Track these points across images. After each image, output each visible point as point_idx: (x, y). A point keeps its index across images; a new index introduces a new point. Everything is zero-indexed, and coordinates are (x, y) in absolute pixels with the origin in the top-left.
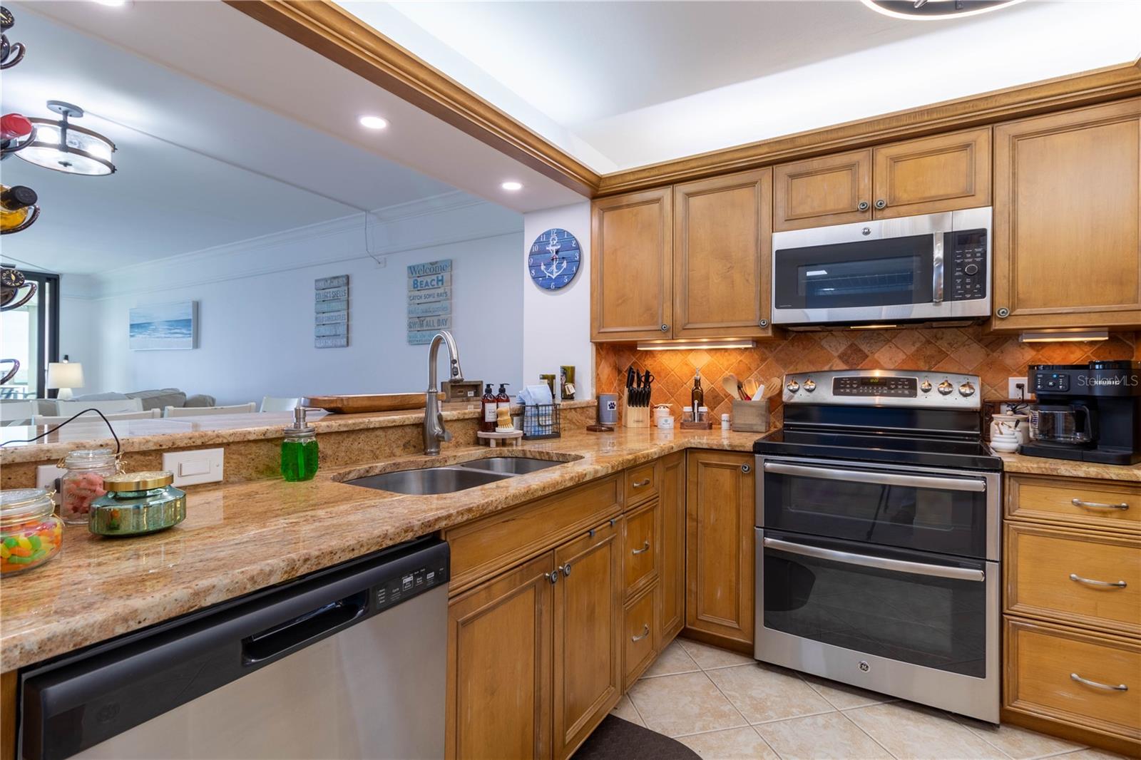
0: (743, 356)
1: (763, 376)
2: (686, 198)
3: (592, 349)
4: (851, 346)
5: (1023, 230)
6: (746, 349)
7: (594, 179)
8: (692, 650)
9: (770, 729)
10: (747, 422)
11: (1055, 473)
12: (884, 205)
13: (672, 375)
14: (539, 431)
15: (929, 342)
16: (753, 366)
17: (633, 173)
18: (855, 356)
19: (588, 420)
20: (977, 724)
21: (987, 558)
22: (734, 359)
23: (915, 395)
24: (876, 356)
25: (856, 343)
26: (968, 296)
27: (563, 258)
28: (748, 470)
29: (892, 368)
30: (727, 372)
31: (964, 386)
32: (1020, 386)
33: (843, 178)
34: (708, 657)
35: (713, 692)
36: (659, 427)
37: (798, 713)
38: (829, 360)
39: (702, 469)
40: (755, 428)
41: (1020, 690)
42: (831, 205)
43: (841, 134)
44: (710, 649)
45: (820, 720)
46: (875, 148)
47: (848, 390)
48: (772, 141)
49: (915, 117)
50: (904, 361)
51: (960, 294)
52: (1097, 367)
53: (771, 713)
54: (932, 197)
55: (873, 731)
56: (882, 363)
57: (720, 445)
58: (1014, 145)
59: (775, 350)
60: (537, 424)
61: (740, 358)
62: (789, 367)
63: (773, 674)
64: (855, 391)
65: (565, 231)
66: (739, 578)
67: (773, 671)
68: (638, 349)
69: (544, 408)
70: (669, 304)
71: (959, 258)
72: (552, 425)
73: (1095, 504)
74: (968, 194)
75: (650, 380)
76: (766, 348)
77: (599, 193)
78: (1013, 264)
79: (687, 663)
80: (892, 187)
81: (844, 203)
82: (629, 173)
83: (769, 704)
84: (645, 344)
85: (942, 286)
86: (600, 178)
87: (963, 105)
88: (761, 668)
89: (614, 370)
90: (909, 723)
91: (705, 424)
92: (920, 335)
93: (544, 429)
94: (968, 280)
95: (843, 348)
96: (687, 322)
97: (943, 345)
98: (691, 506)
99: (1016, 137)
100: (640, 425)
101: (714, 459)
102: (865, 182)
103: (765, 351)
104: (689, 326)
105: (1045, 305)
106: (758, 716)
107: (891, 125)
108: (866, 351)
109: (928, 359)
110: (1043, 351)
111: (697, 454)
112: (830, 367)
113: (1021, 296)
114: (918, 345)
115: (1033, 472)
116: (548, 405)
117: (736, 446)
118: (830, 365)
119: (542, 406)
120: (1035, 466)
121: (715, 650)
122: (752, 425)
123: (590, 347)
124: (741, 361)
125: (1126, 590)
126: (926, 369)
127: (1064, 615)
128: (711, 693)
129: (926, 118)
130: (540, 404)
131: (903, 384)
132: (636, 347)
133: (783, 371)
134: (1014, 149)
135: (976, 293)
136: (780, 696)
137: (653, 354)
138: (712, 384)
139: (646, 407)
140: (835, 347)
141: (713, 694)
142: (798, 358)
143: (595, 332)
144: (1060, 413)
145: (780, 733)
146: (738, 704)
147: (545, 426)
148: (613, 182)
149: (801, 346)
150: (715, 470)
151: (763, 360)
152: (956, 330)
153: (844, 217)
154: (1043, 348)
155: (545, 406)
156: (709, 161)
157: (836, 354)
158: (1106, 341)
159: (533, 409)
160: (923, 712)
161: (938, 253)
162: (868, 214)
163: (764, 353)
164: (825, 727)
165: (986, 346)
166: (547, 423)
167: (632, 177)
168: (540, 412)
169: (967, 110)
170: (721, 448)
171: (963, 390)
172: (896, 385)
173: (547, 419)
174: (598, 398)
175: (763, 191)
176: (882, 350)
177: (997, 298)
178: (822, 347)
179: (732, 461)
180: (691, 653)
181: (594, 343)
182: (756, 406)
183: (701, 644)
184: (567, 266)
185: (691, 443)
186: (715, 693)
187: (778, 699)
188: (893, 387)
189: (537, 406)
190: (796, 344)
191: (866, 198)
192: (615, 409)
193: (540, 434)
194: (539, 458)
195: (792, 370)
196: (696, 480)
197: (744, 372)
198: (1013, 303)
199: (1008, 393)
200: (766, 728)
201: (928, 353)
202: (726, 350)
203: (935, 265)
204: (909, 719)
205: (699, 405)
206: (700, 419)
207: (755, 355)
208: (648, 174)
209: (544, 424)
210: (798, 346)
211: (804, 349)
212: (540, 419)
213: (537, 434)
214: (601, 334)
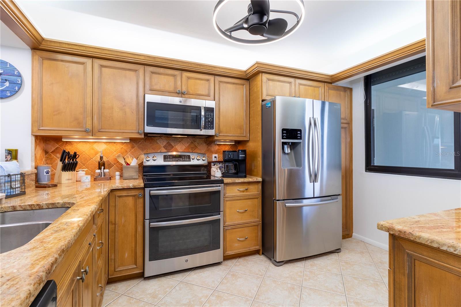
0: (123, 146)
1: (132, 154)
2: (100, 68)
3: (32, 140)
4: (168, 143)
5: (221, 110)
6: (125, 142)
7: (39, 38)
8: (112, 288)
9: (163, 302)
10: (130, 175)
11: (235, 182)
12: (185, 93)
13: (84, 154)
14: (10, 192)
15: (192, 143)
16: (128, 150)
17: (68, 44)
18: (169, 147)
19: (31, 182)
20: (217, 264)
21: (221, 211)
22: (119, 147)
23: (190, 161)
24: (176, 147)
25: (170, 142)
26: (209, 128)
27: (6, 80)
28: (142, 196)
29: (181, 151)
30: (115, 153)
31: (203, 157)
32: (215, 157)
33: (171, 79)
34: (121, 287)
35: (132, 301)
36: (81, 181)
37: (169, 290)
38: (160, 149)
39: (117, 198)
40: (134, 177)
41: (227, 248)
42: (167, 88)
43: (172, 62)
44: (121, 283)
45: (177, 288)
46: (182, 72)
47: (169, 160)
48: (146, 55)
49: (196, 65)
50: (185, 149)
51: (208, 127)
52: (240, 151)
53: (160, 296)
54: (199, 94)
55: (194, 282)
56: (178, 150)
57: (128, 186)
58: (219, 84)
59: (138, 143)
60: (9, 188)
61: (122, 146)
62: (144, 151)
63: (152, 280)
64: (171, 160)
65: (8, 63)
66: (136, 244)
67: (151, 279)
68: (63, 140)
69: (14, 176)
70: (90, 118)
71: (207, 116)
72: (20, 187)
73: (241, 189)
74: (209, 96)
75: (77, 157)
76: (134, 142)
77: (40, 47)
78: (219, 120)
79: (113, 295)
80: (187, 87)
81: (172, 89)
82: (65, 43)
83: (157, 293)
84: (67, 137)
85: (204, 124)
86: (43, 39)
87: (209, 67)
88: (146, 280)
89: (43, 151)
90: (202, 273)
91: (108, 178)
92: (190, 140)
93: (14, 190)
94: (209, 123)
95: (165, 144)
96: (101, 128)
97: (196, 144)
98: (112, 218)
99: (220, 81)
100: (70, 181)
101: (124, 193)
102: (179, 83)
103: (134, 143)
104: (101, 130)
105: (226, 133)
106: (156, 300)
107: (189, 66)
108: (173, 145)
109: (192, 148)
110: (221, 146)
111: (114, 192)
112: (160, 151)
113: (221, 130)
114: (189, 143)
115: (231, 182)
116: (18, 175)
117: (136, 186)
118: (160, 150)
119: (13, 175)
120: (231, 180)
121: (123, 283)
122: (132, 176)
123: (30, 138)
124: (122, 148)
125: (247, 211)
126: (191, 151)
127: (236, 222)
128: (132, 302)
129: (199, 67)
130: (11, 174)
131: (186, 157)
132: (62, 139)
133: (142, 152)
134: (219, 85)
135: (211, 128)
136: (159, 287)
137: (71, 143)
138: (107, 158)
139: (74, 172)
140: (162, 143)
141: (133, 302)
142: (148, 147)
143: (35, 129)
144: (230, 164)
145: (167, 301)
146: (146, 300)
147: (15, 188)
148: (53, 44)
149: (149, 142)
150: (124, 198)
151: (133, 147)
152: (199, 139)
153: (172, 94)
154: (220, 146)
155: (15, 175)
156: (116, 54)
157: (162, 146)
158: (234, 144)
159: (6, 178)
160: (202, 268)
161: (203, 113)
162: (180, 95)
163: (133, 145)
164: (180, 289)
165: (207, 145)
166: (17, 186)
167: (67, 46)
168: (12, 179)
169: (210, 69)
170: (128, 188)
171: (203, 159)
172: (184, 157)
173: (17, 183)
174: (36, 168)
175: (140, 75)
176: (179, 144)
177: (216, 130)
178: (157, 143)
179: (133, 193)
180: (112, 289)
181: (34, 135)
182: (133, 167)
183: (115, 283)
184: (9, 85)
185: (113, 187)
186: (134, 301)
187: (159, 289)
188: (183, 158)
189: (9, 176)
190: (147, 141)
191: (179, 89)
192: (50, 174)
193: (12, 193)
194: (29, 209)
195: (145, 152)
196: (114, 205)
197: (124, 153)
198: (219, 132)
199: (212, 159)
200: (161, 303)
201: (192, 146)
202: (115, 143)
203: (202, 117)
204: (201, 272)
205: (104, 169)
206: (104, 176)
207: (129, 145)
208: (78, 48)
209: (14, 187)
210: (148, 142)
211: (150, 143)
212: (12, 184)
213: (9, 194)
214: (40, 130)
